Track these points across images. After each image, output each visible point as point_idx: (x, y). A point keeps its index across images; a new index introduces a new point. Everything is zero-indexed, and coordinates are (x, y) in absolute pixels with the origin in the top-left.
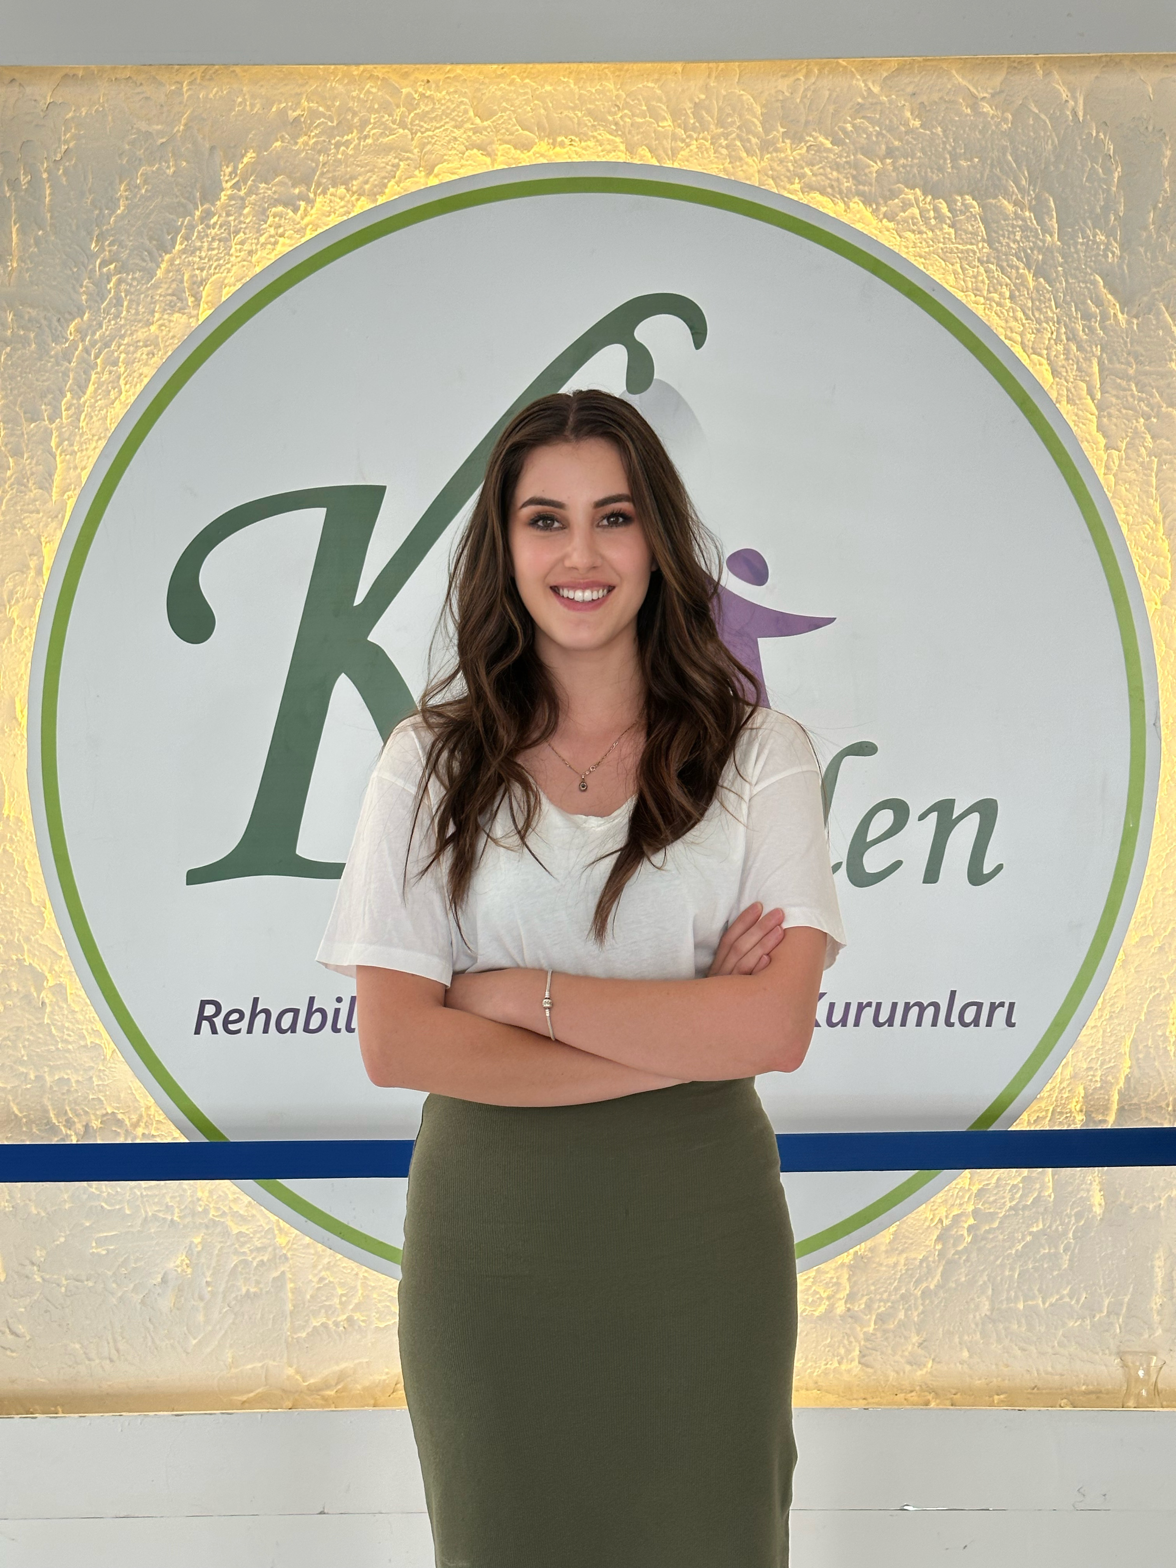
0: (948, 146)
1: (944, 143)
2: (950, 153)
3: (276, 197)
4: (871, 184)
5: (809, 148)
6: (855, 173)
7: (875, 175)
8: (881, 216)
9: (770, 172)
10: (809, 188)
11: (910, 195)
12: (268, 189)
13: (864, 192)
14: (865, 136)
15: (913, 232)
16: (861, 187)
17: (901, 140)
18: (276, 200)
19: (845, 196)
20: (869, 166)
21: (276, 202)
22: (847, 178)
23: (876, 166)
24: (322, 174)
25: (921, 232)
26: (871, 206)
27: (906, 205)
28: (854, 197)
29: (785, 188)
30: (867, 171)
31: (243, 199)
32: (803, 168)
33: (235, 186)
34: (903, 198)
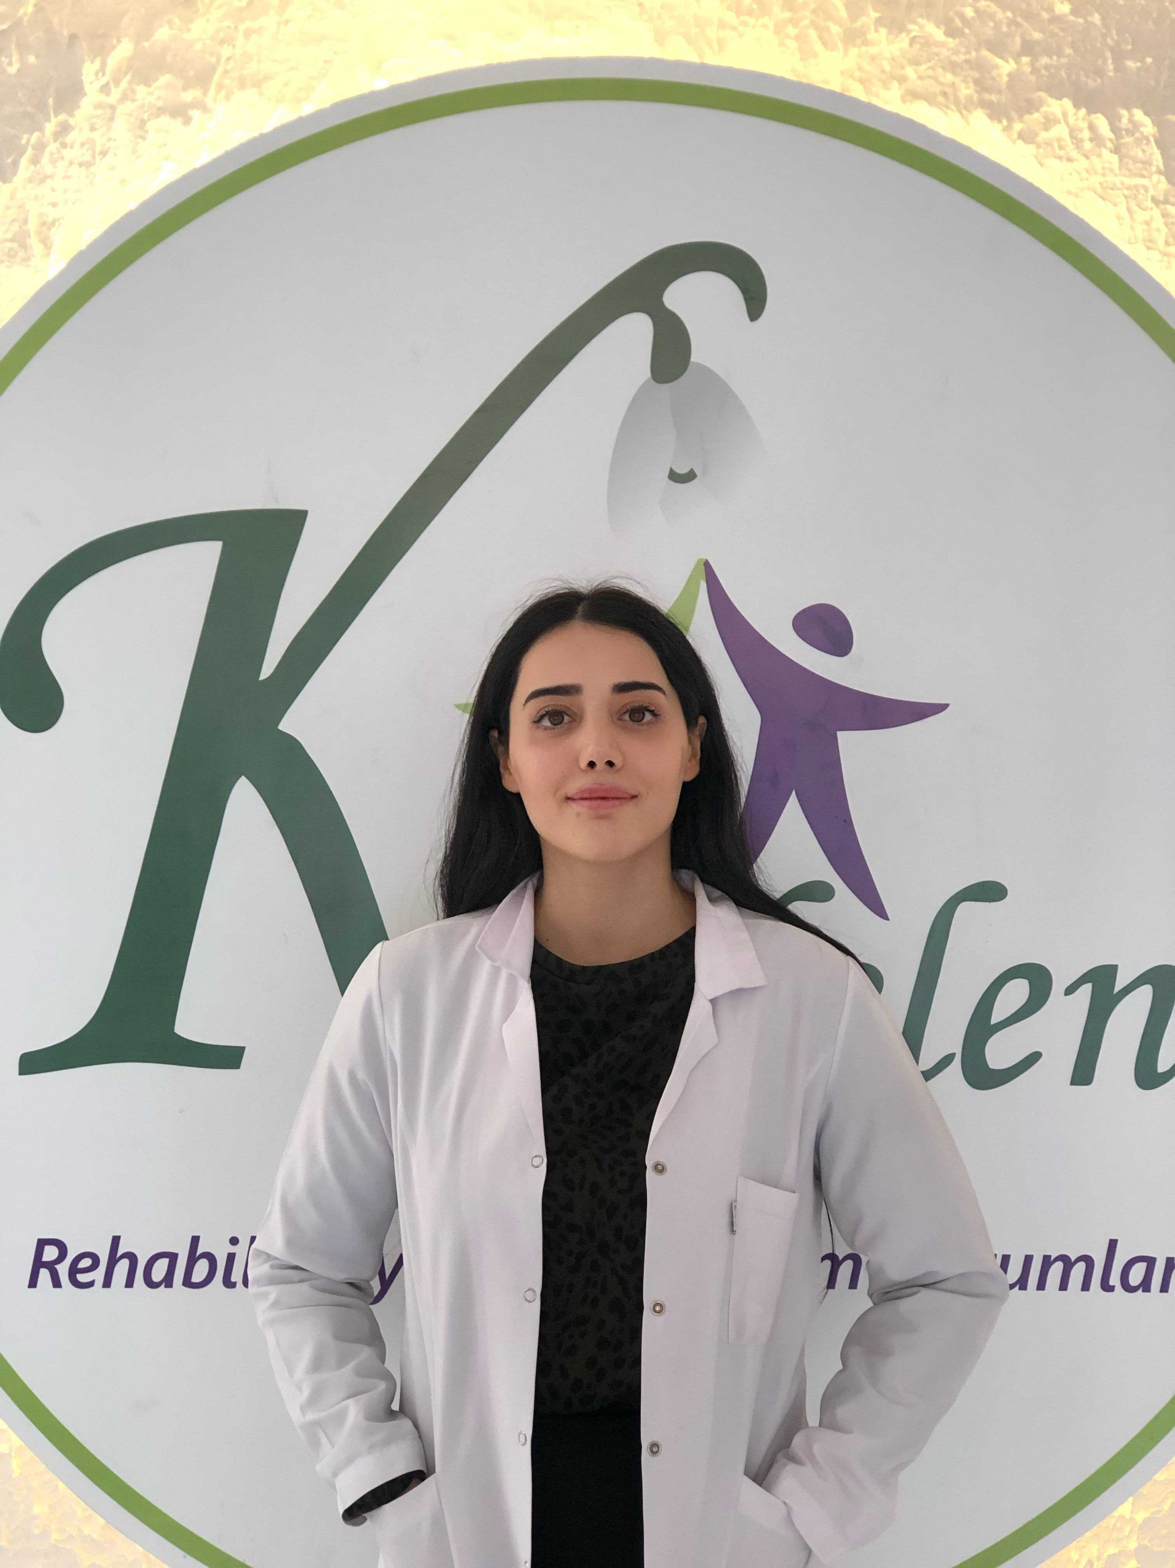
0: (1109, 41)
1: (1104, 36)
2: (1112, 51)
3: (160, 104)
4: (1000, 92)
5: (913, 41)
6: (977, 75)
7: (1005, 79)
8: (1015, 136)
9: (857, 74)
10: (913, 95)
11: (1056, 106)
12: (149, 93)
13: (991, 102)
14: (991, 24)
15: (1060, 158)
16: (987, 96)
17: (1042, 31)
18: (159, 109)
19: (964, 107)
20: (997, 67)
21: (160, 111)
22: (965, 81)
23: (1005, 67)
24: (226, 72)
25: (1070, 160)
26: (1000, 121)
27: (1049, 122)
28: (976, 108)
29: (877, 96)
30: (994, 73)
31: (113, 108)
32: (903, 68)
33: (105, 89)
34: (1046, 112)
